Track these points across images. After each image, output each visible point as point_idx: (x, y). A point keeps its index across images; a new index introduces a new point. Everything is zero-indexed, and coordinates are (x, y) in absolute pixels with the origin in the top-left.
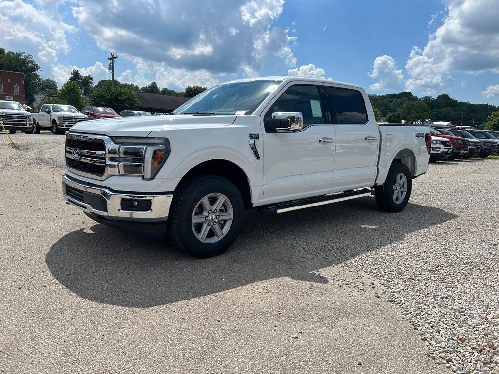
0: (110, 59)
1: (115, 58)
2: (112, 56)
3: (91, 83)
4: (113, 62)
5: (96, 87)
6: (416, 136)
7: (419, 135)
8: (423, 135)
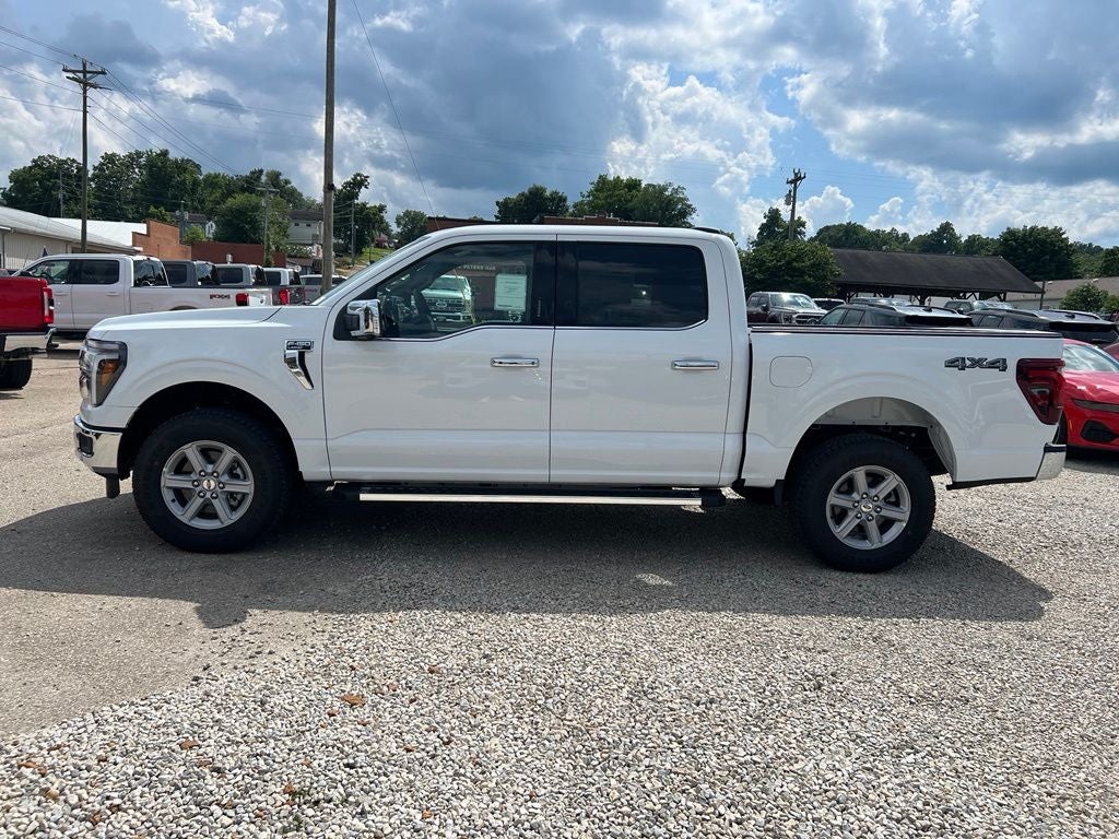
0: (791, 182)
1: (800, 178)
2: (796, 174)
3: (801, 233)
4: (795, 188)
5: (812, 239)
6: (951, 364)
7: (968, 363)
8: (1000, 365)
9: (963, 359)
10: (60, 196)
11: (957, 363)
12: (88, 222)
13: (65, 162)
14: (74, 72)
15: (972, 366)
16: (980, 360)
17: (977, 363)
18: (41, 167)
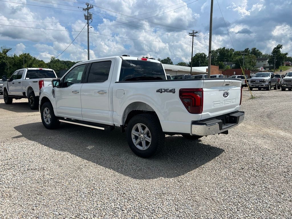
6: (158, 91)
7: (163, 90)
8: (173, 91)
9: (162, 89)
10: (200, 62)
11: (160, 91)
12: (192, 68)
13: (202, 54)
14: (191, 34)
15: (164, 92)
16: (167, 89)
17: (166, 91)
18: (197, 56)
